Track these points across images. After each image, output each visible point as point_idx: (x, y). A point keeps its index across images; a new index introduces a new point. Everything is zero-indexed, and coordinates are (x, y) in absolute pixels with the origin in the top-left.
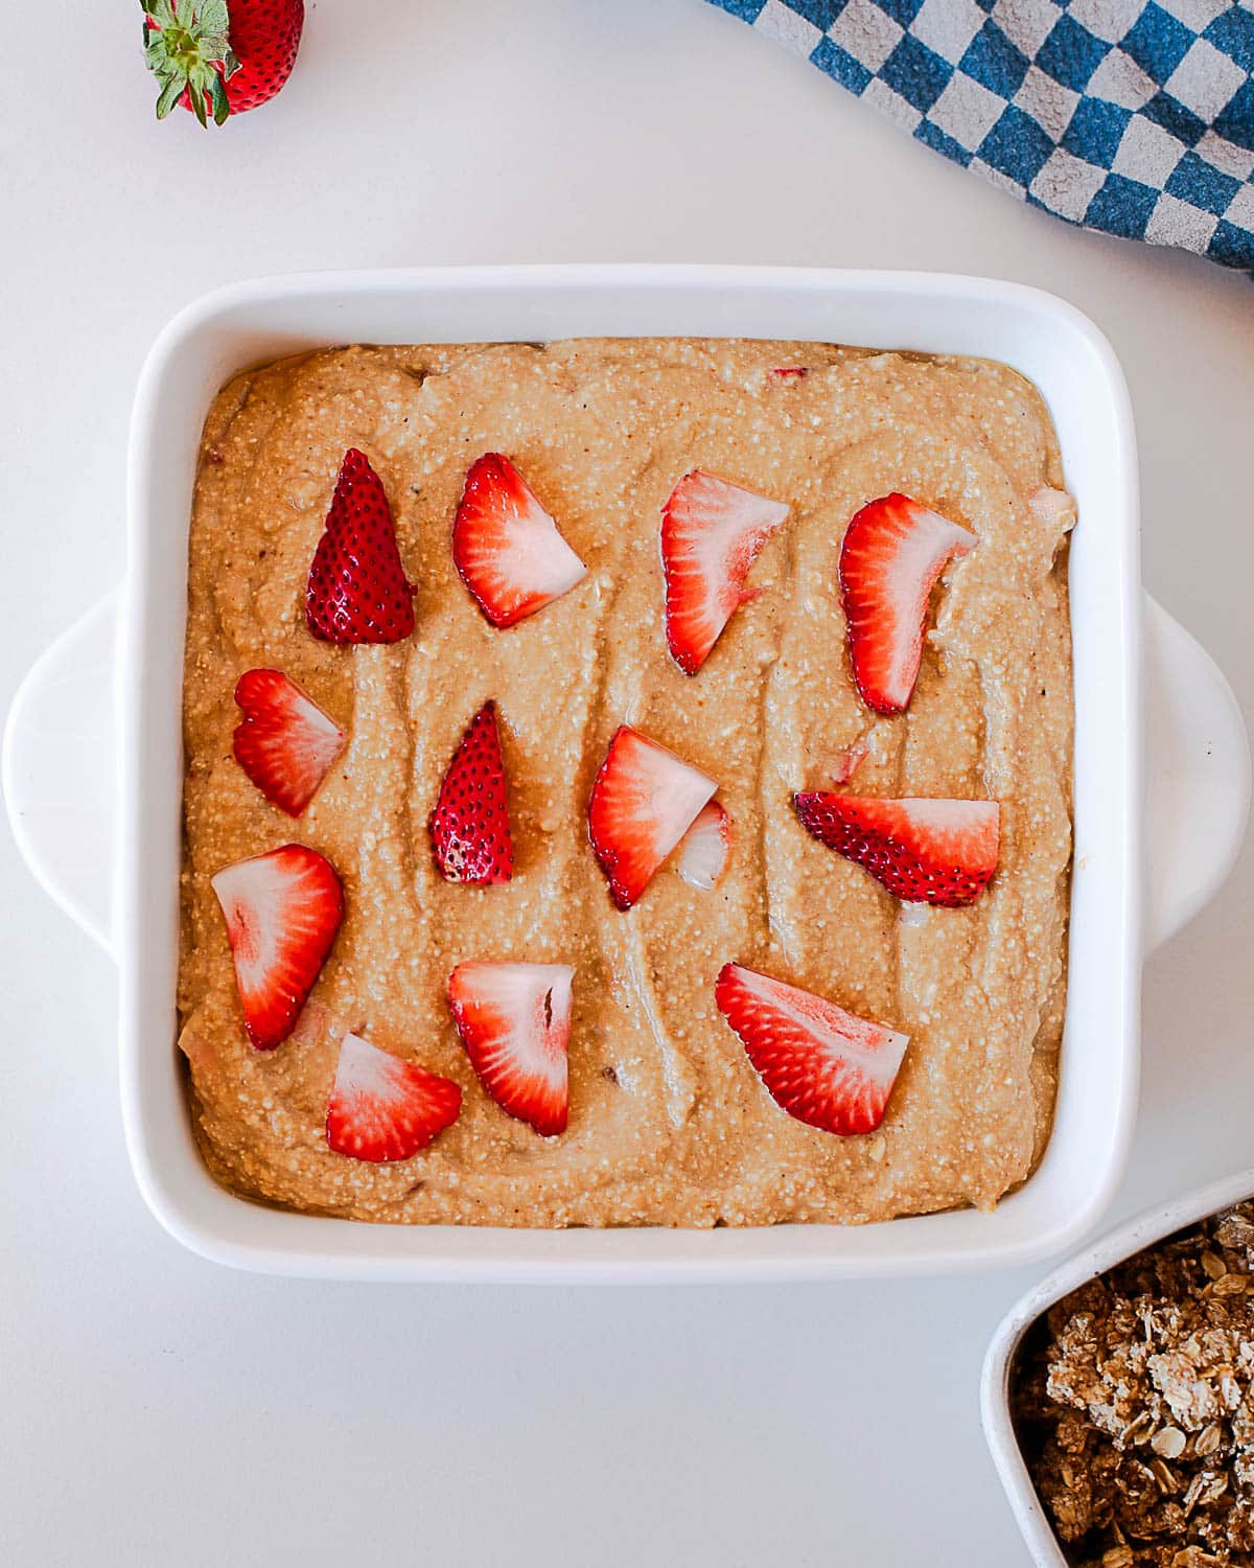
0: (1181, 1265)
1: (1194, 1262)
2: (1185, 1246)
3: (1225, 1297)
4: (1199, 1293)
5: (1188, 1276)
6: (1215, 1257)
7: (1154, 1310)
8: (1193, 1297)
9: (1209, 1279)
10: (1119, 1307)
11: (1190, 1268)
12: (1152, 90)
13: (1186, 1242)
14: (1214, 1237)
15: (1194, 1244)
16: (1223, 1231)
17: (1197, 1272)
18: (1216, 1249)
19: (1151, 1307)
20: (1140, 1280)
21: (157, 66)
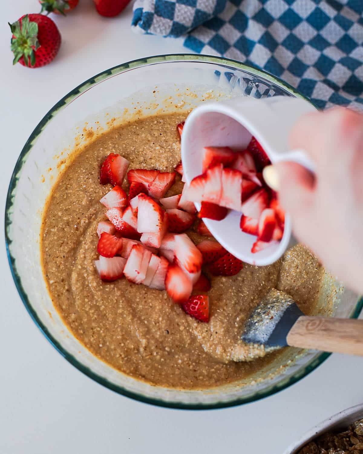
0: (343, 440)
1: (348, 439)
2: (344, 434)
3: (359, 450)
4: (350, 448)
5: (346, 443)
6: (355, 438)
7: (335, 452)
8: (348, 450)
9: (353, 444)
10: (323, 452)
11: (347, 441)
12: (323, 78)
13: (345, 433)
14: (355, 431)
15: (347, 434)
16: (357, 429)
17: (349, 443)
18: (355, 435)
19: (334, 451)
20: (329, 444)
21: (14, 50)
